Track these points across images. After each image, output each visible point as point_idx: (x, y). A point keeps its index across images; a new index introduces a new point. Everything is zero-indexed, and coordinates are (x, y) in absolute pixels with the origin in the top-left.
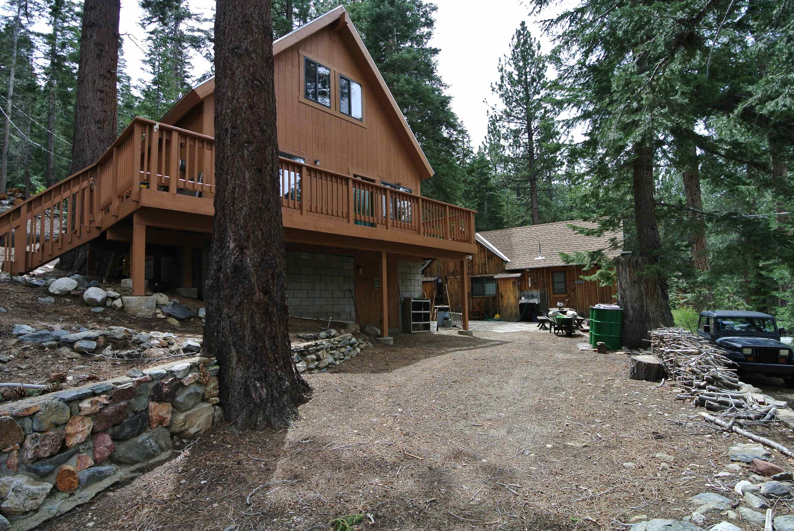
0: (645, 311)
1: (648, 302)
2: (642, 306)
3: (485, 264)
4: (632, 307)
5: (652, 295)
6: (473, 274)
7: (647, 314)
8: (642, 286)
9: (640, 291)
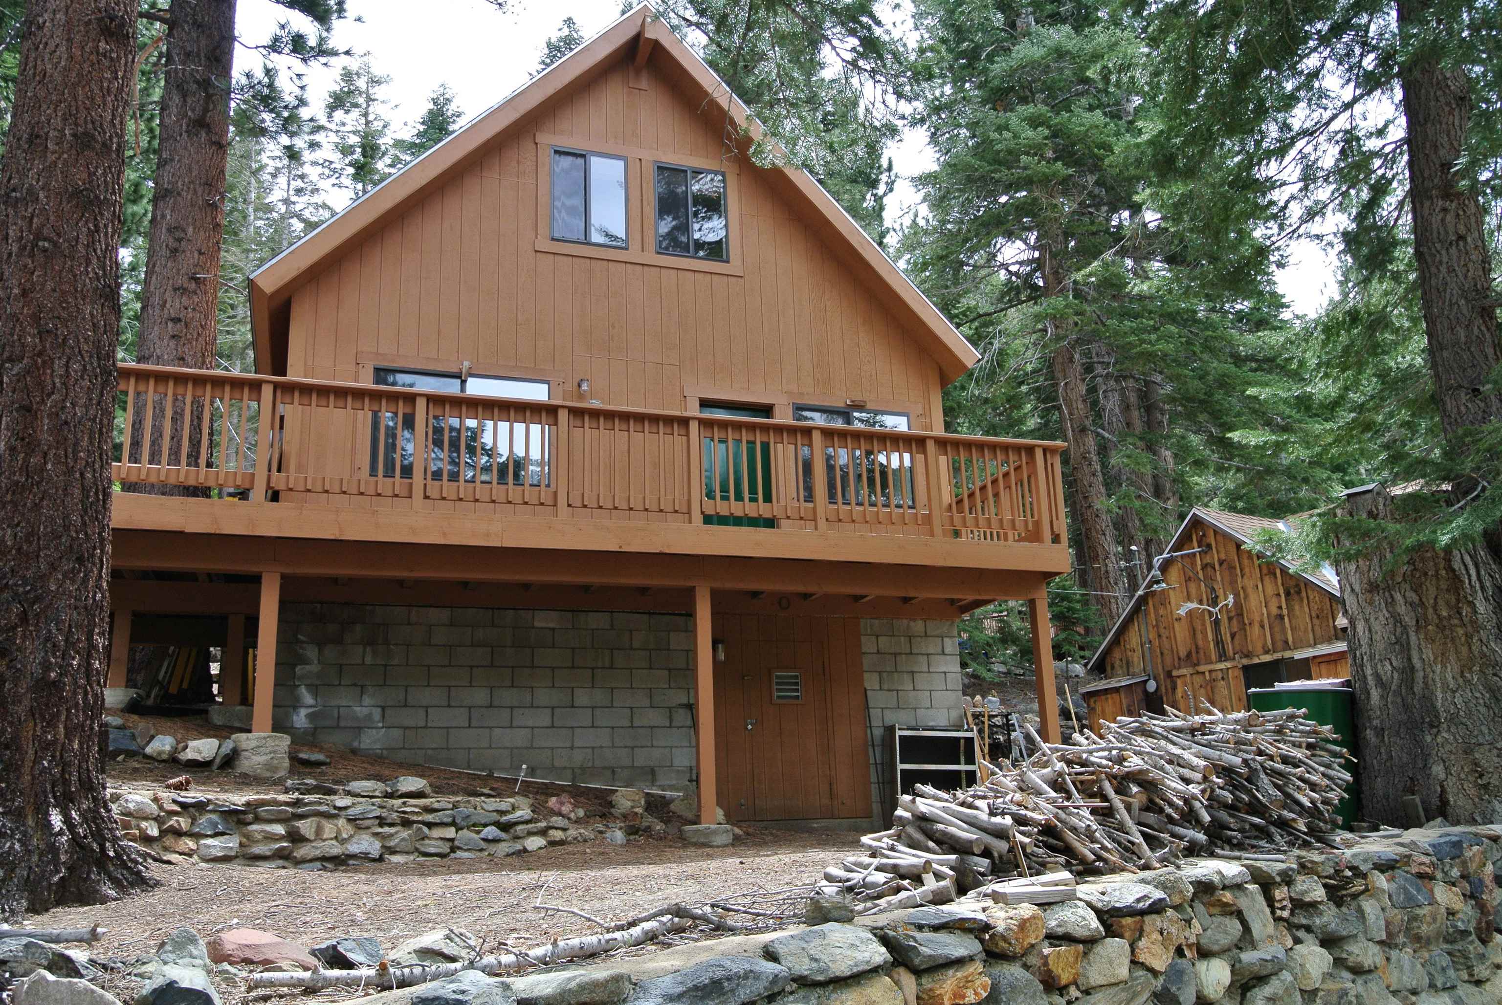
0: (1418, 688)
1: (1428, 654)
2: (1408, 671)
3: (1281, 617)
4: (1377, 676)
5: (1441, 628)
6: (1248, 655)
7: (1428, 699)
8: (1398, 596)
9: (1397, 619)
